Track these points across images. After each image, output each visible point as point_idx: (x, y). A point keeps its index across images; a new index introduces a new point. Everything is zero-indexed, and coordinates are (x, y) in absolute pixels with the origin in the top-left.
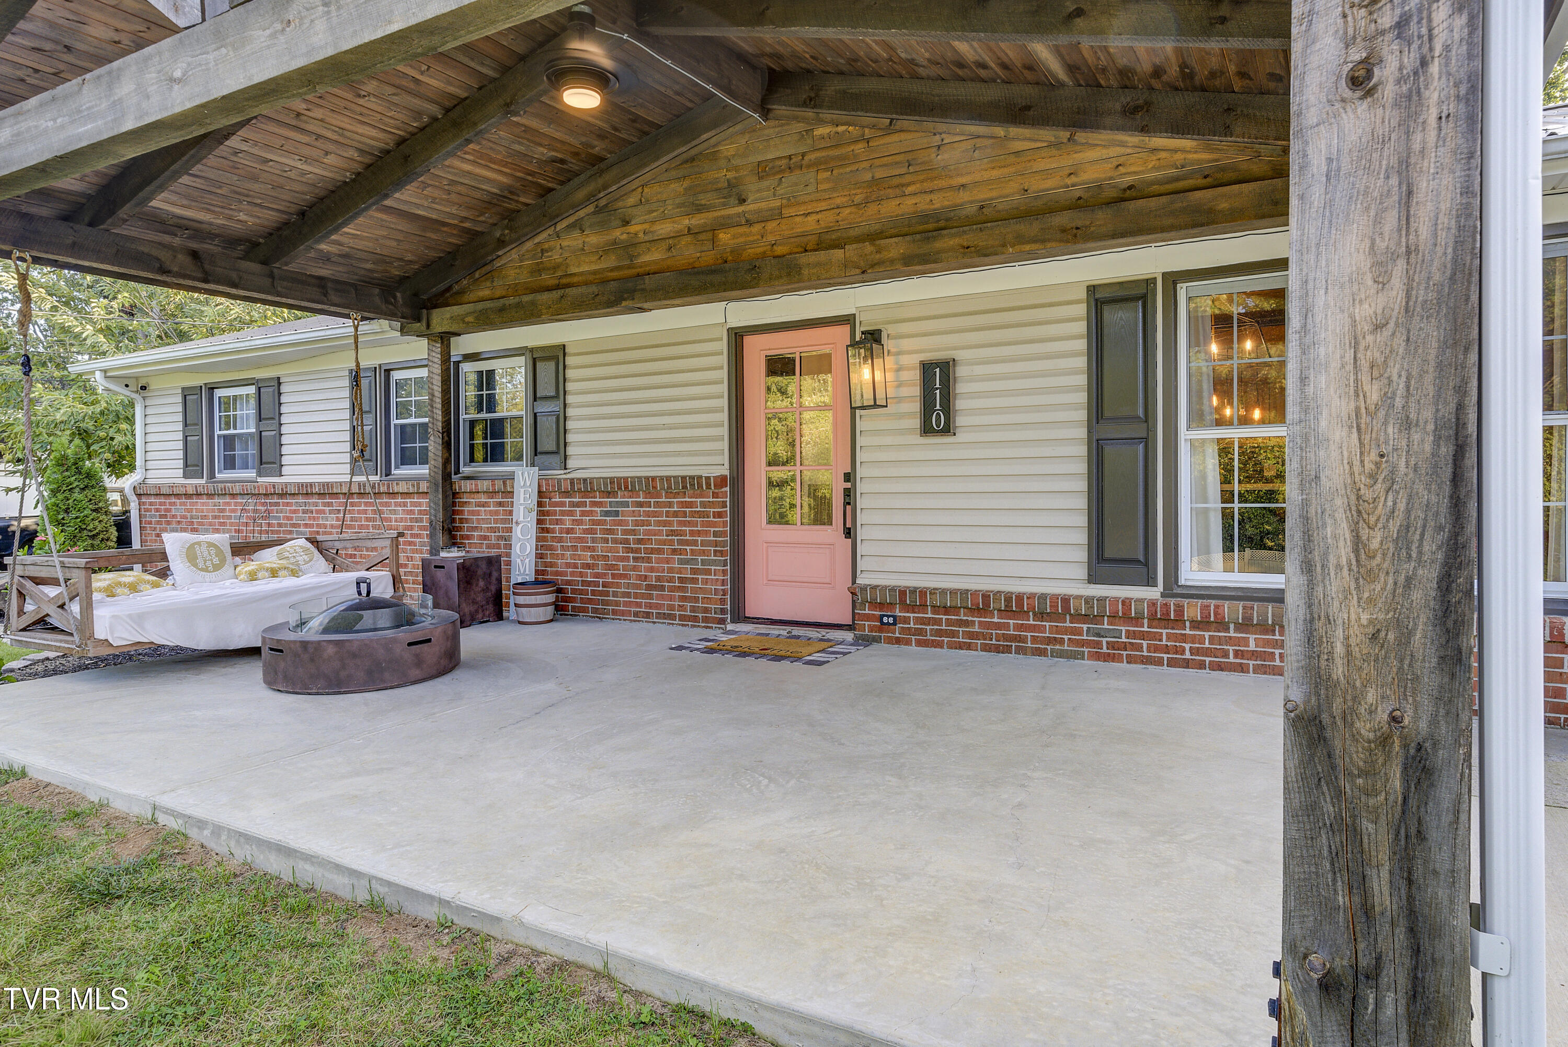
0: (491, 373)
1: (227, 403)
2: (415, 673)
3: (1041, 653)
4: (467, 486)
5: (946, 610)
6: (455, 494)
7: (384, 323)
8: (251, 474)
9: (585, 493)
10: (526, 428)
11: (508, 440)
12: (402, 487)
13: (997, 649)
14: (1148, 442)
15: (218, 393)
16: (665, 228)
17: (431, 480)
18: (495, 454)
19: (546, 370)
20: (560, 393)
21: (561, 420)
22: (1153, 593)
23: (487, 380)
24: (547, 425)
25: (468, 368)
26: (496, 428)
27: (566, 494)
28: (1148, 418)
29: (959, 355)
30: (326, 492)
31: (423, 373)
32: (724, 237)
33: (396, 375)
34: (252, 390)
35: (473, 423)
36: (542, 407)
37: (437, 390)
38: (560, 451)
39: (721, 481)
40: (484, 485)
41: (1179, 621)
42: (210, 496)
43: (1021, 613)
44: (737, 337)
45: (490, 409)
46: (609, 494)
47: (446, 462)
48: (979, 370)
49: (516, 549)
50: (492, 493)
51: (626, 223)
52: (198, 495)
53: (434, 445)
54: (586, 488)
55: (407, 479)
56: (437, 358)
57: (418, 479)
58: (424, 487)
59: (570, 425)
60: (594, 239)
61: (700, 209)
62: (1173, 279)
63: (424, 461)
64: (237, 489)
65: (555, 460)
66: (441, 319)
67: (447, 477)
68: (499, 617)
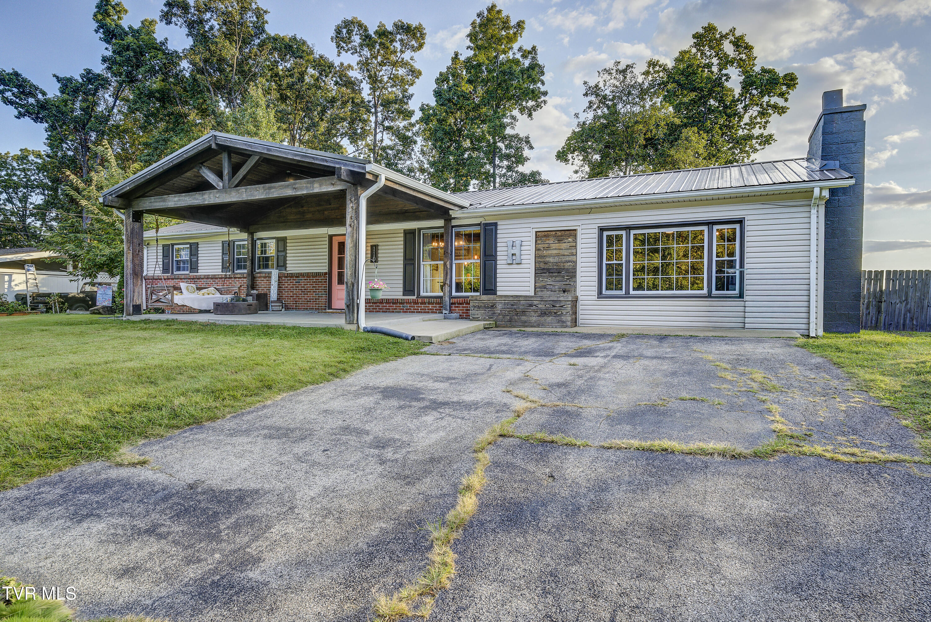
0: (265, 243)
1: (178, 250)
2: (249, 312)
3: (393, 312)
4: (258, 275)
5: (375, 303)
6: (254, 278)
7: (236, 229)
8: (187, 272)
9: (291, 277)
10: (275, 260)
11: (270, 263)
12: (238, 276)
13: (385, 312)
14: (414, 264)
15: (175, 247)
16: (312, 209)
17: (248, 274)
18: (267, 266)
19: (281, 244)
20: (285, 250)
21: (285, 257)
22: (414, 297)
23: (264, 246)
24: (281, 258)
25: (258, 242)
26: (267, 259)
27: (286, 277)
28: (414, 259)
29: (379, 244)
30: (214, 277)
31: (246, 243)
32: (326, 213)
33: (236, 243)
34: (188, 246)
35: (259, 257)
36: (280, 254)
37: (250, 248)
38: (284, 266)
39: (326, 273)
40: (263, 275)
41: (418, 303)
42: (172, 279)
43: (389, 303)
44: (331, 237)
45: (265, 254)
46: (297, 277)
47: (252, 268)
48: (383, 247)
49: (272, 292)
50: (265, 277)
51: (303, 207)
52: (168, 279)
53: (248, 264)
54: (292, 276)
55: (240, 274)
56: (250, 239)
57: (243, 274)
58: (245, 275)
59: (288, 258)
60: (294, 210)
61: (320, 205)
62: (420, 230)
63: (245, 268)
64: (183, 277)
65: (283, 268)
66: (252, 228)
67: (252, 272)
68: (267, 309)
